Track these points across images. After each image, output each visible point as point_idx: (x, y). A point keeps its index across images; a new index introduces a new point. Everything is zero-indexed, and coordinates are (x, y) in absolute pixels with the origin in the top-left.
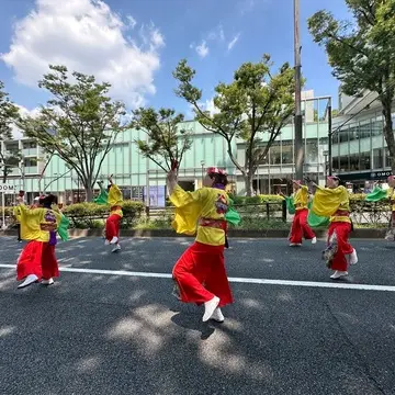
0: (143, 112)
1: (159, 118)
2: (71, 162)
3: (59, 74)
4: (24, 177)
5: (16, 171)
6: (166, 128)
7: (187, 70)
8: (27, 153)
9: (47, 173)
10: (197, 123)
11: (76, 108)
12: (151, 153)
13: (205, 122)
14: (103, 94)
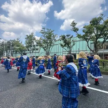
0: (62, 36)
1: (66, 37)
2: (45, 49)
3: (44, 30)
4: (36, 53)
5: (34, 51)
6: (68, 40)
7: (75, 23)
8: (37, 47)
9: (40, 52)
10: (77, 37)
11: (47, 37)
12: (64, 47)
13: (80, 37)
14: (53, 33)
